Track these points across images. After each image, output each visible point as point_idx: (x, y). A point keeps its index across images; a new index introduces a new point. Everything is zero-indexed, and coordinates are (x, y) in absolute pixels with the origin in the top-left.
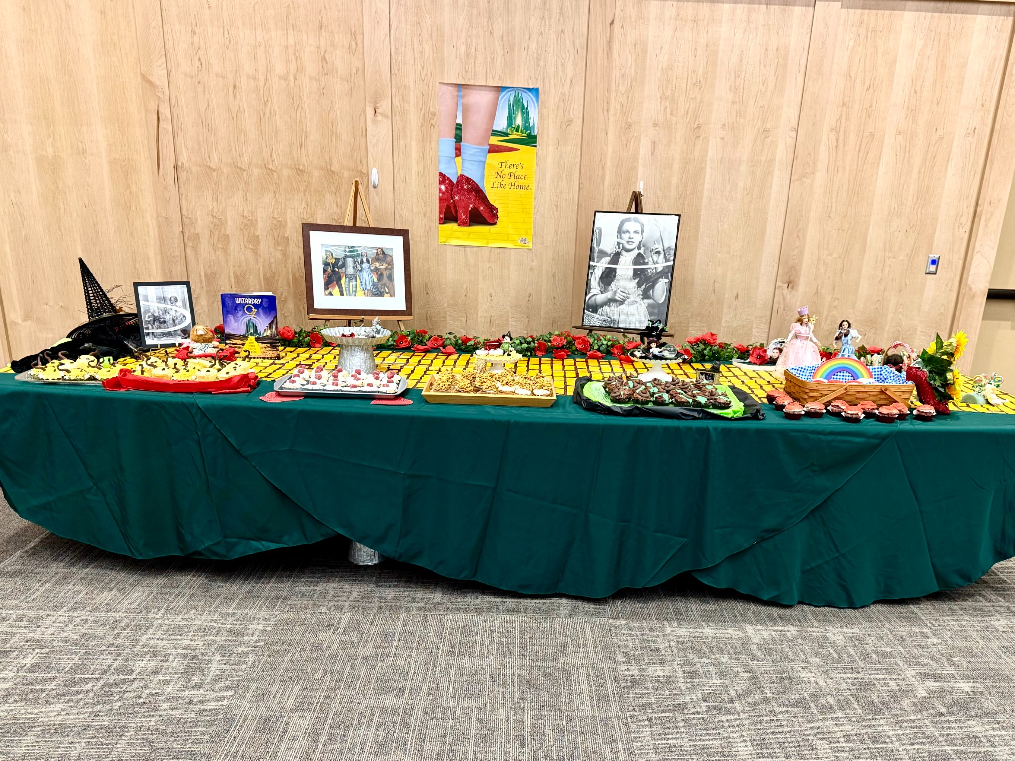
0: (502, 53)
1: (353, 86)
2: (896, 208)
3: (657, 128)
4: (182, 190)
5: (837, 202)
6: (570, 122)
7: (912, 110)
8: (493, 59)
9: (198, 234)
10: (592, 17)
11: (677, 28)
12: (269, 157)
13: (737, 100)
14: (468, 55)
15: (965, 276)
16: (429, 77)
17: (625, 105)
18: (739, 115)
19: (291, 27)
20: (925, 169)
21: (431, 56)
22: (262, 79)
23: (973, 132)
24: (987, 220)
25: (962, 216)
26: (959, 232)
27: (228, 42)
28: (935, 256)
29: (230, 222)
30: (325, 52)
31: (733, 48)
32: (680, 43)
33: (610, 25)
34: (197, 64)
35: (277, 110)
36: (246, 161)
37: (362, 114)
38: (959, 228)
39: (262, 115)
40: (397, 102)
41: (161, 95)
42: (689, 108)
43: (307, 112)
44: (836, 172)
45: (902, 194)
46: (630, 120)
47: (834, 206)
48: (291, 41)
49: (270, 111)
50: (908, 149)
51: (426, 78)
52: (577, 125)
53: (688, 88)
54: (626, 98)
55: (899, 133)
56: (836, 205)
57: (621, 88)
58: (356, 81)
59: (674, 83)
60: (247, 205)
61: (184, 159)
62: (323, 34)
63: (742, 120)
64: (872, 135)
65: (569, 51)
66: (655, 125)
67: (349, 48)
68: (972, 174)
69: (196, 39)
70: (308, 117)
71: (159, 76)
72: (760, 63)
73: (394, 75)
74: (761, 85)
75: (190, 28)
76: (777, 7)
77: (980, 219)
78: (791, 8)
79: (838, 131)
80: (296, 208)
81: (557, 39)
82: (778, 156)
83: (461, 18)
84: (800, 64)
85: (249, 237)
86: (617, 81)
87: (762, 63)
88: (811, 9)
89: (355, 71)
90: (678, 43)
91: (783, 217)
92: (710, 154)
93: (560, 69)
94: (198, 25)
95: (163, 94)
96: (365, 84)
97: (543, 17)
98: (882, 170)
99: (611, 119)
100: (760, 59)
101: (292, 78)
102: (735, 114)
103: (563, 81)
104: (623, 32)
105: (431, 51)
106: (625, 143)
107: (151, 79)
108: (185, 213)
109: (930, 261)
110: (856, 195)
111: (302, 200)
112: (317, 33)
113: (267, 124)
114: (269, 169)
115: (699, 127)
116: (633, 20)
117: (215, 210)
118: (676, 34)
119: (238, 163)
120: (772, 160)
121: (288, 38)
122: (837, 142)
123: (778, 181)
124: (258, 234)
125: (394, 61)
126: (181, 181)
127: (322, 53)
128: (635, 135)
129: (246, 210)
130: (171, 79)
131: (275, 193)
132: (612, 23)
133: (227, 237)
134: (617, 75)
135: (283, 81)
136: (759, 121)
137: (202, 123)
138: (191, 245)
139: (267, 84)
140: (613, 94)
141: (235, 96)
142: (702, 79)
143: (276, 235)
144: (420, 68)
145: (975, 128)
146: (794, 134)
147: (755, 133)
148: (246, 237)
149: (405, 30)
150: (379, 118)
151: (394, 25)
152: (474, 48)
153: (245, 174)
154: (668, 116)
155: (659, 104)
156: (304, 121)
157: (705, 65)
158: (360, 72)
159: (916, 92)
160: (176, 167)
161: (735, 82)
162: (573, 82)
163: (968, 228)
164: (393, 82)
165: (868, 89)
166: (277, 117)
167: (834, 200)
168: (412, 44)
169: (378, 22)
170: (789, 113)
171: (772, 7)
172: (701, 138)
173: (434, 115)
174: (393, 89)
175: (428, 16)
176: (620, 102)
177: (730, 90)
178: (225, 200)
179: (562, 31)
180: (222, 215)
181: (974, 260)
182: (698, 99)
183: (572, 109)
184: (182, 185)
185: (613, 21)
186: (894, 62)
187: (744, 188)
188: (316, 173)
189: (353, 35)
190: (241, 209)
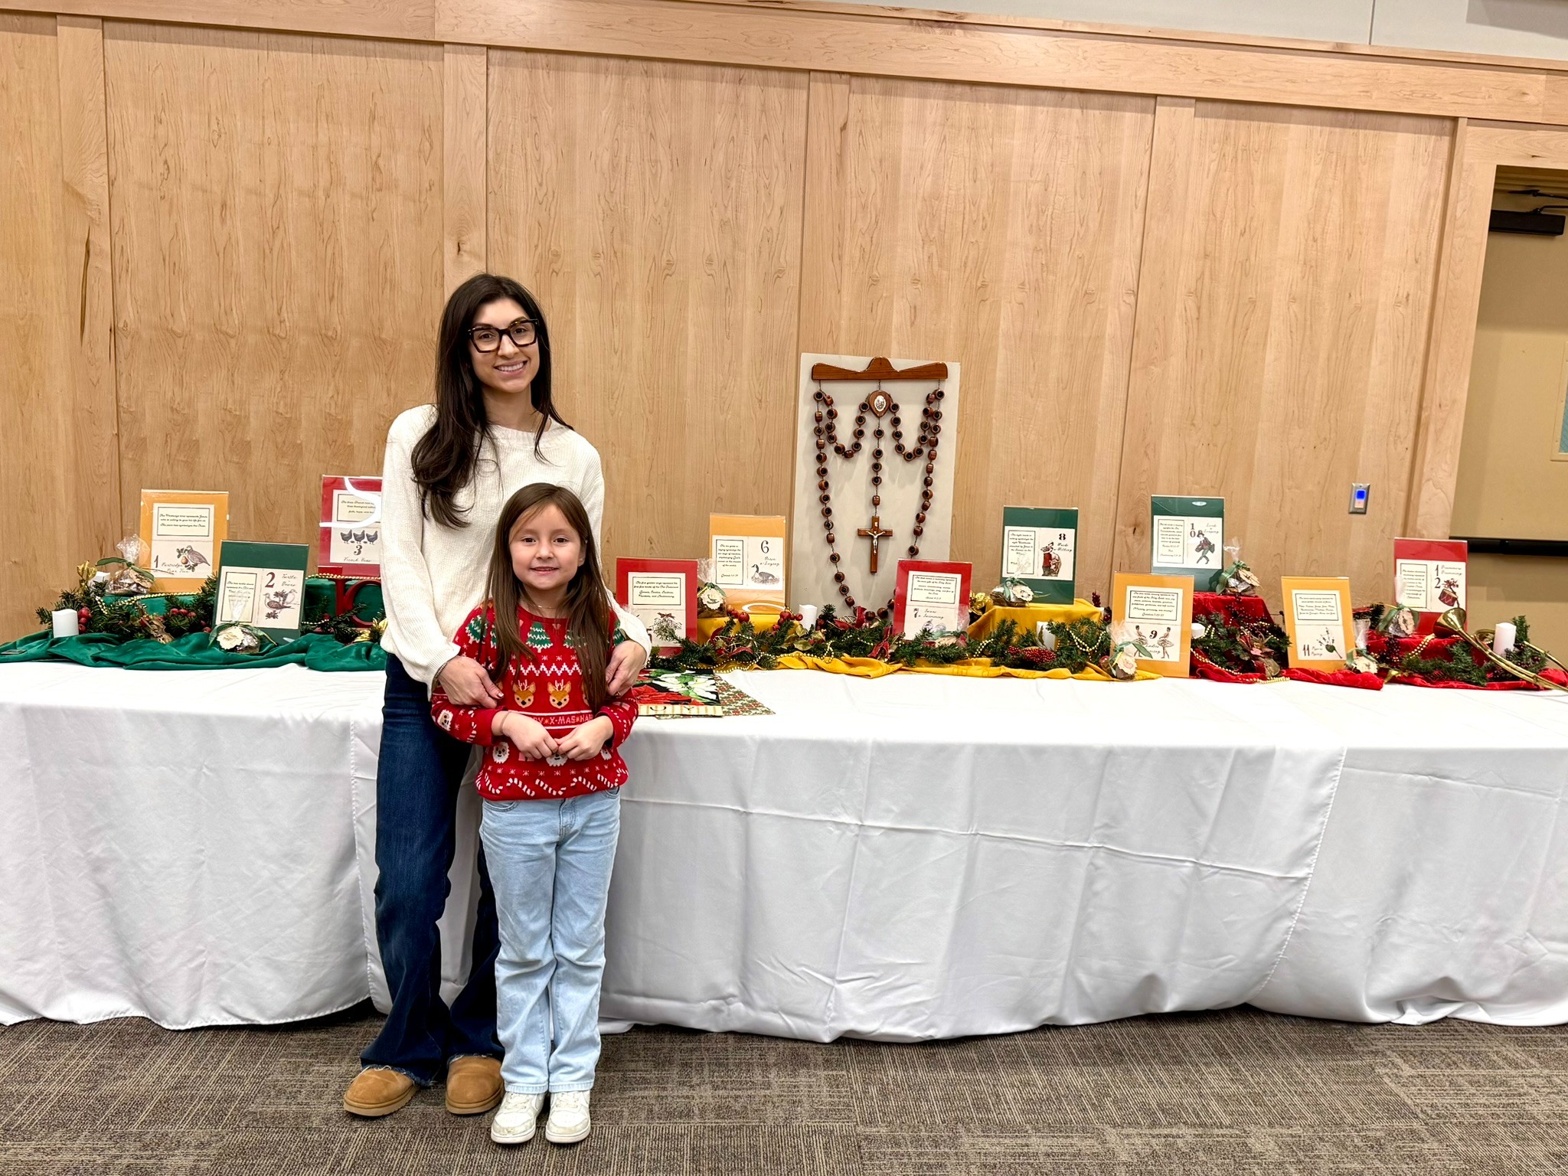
0: (670, 168)
1: (423, 208)
2: (1296, 412)
3: (919, 286)
4: (123, 367)
5: (1203, 403)
6: (780, 273)
7: (1311, 267)
8: (655, 175)
9: (145, 439)
10: (813, 119)
11: (945, 138)
12: (276, 315)
13: (1042, 246)
14: (614, 167)
15: (1411, 517)
16: (550, 199)
17: (867, 250)
18: (1045, 269)
19: (323, 118)
20: (1337, 352)
21: (555, 168)
22: (270, 197)
23: (1405, 300)
24: (1438, 432)
25: (1398, 424)
26: (1396, 449)
27: (216, 137)
28: (1363, 486)
29: (201, 419)
30: (379, 156)
31: (1032, 169)
32: (950, 161)
33: (841, 130)
34: (161, 168)
35: (293, 243)
36: (236, 322)
37: (437, 254)
38: (1395, 443)
39: (267, 251)
40: (495, 235)
41: (94, 214)
42: (967, 257)
43: (345, 248)
44: (1199, 357)
45: (1304, 390)
46: (875, 273)
47: (1199, 409)
48: (323, 138)
49: (282, 244)
50: (1308, 323)
51: (545, 199)
52: (791, 280)
53: (966, 226)
54: (868, 239)
55: (1294, 300)
56: (1203, 407)
57: (859, 224)
58: (428, 201)
59: (943, 219)
60: (233, 391)
61: (129, 315)
62: (377, 128)
63: (1051, 277)
64: (1253, 302)
65: (777, 167)
66: (916, 281)
67: (420, 151)
68: (1409, 361)
69: (161, 130)
70: (346, 253)
71: (94, 186)
72: (1076, 193)
73: (493, 194)
74: (1078, 225)
75: (153, 113)
76: (1097, 112)
77: (1427, 429)
78: (1119, 114)
79: (1199, 295)
80: (318, 397)
81: (758, 148)
82: (1109, 330)
83: (604, 112)
84: (1136, 196)
85: (233, 443)
86: (854, 215)
87: (1078, 192)
88: (1150, 117)
89: (427, 185)
90: (948, 160)
91: (1121, 423)
92: (1003, 325)
93: (763, 192)
94: (167, 111)
95: (100, 213)
96: (443, 207)
97: (736, 115)
98: (1270, 356)
99: (846, 270)
100: (1075, 187)
101: (321, 194)
102: (1039, 266)
103: (769, 212)
104: (861, 142)
105: (554, 159)
106: (869, 306)
107: (79, 190)
108: (124, 404)
109: (1354, 494)
110: (1233, 393)
111: (329, 385)
112: (367, 128)
113: (275, 264)
114: (274, 335)
115: (984, 286)
116: (877, 124)
117: (178, 400)
118: (943, 147)
119: (221, 324)
120: (1100, 337)
121: (317, 134)
122: (1199, 312)
123: (1109, 370)
124: (249, 439)
125: (492, 173)
126: (121, 350)
127: (374, 158)
128: (884, 295)
129: (230, 401)
130: (115, 192)
131: (282, 372)
132: (844, 128)
133: (194, 446)
134: (854, 205)
135: (307, 199)
136: (1078, 277)
137: (164, 260)
138: (130, 456)
139: (278, 202)
140: (848, 235)
141: (223, 221)
142: (986, 215)
143: (280, 440)
144: (535, 183)
145: (1408, 295)
146: (1132, 299)
147: (1071, 297)
148: (229, 444)
149: (511, 128)
150: (466, 258)
151: (493, 118)
152: (624, 156)
153: (233, 342)
154: (936, 268)
155: (921, 249)
156: (338, 261)
157: (990, 194)
158: (435, 189)
159: (1315, 240)
160: (113, 330)
161: (1038, 220)
162: (784, 211)
163: (1409, 443)
164: (490, 204)
165: (1242, 234)
166: (294, 253)
167: (1199, 400)
168: (524, 148)
169: (468, 114)
170: (1123, 270)
171: (1091, 112)
172: (988, 302)
173: (557, 255)
174: (491, 215)
175: (550, 108)
176: (859, 244)
177: (1030, 232)
178: (195, 384)
179: (765, 137)
180: (189, 407)
181: (1423, 493)
182: (981, 244)
183: (783, 253)
184: (121, 358)
185: (845, 124)
186: (1278, 196)
187: (1058, 379)
188: (355, 342)
189: (427, 132)
190: (222, 397)
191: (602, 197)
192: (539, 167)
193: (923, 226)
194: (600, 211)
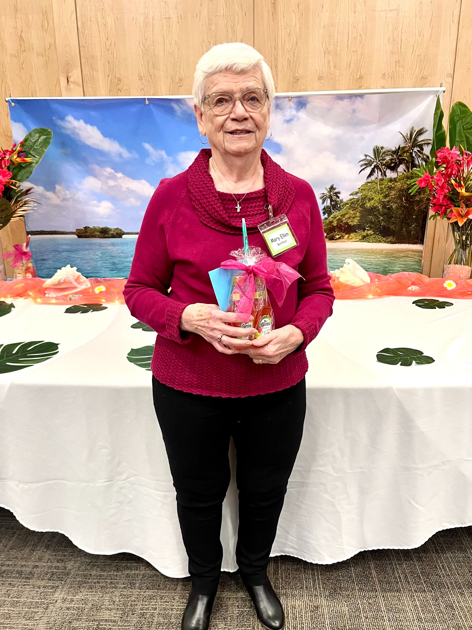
191: (141, 43)
192: (106, 28)
193: (324, 43)
194: (141, 52)
